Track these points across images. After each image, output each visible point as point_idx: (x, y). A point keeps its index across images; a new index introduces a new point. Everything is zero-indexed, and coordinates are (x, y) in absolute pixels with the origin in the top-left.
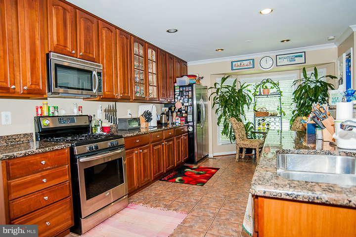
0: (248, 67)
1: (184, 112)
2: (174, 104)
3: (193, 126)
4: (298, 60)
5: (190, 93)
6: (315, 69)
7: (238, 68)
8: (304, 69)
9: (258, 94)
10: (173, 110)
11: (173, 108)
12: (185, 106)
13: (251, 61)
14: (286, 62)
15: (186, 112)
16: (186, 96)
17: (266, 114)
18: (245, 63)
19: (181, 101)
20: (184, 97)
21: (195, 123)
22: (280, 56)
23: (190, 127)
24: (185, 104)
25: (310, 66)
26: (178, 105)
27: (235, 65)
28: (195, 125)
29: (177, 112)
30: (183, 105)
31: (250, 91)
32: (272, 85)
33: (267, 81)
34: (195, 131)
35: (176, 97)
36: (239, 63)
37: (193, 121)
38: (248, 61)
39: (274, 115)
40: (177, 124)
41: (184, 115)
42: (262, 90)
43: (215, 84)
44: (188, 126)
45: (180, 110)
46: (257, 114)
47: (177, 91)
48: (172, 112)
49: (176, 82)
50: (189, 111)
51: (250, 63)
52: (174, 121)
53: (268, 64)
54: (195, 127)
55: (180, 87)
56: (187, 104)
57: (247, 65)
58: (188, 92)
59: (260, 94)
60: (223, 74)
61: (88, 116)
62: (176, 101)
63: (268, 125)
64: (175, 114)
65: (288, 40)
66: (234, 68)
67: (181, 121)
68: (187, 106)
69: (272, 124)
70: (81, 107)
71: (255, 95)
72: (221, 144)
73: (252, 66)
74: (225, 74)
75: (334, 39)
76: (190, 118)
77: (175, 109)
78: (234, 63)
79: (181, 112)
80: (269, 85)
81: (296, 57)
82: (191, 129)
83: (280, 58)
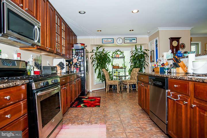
0: (111, 42)
1: (78, 65)
2: (72, 60)
3: (84, 73)
4: (134, 41)
5: (82, 53)
6: (141, 46)
7: (106, 42)
8: (136, 46)
9: (114, 57)
10: (71, 64)
11: (71, 62)
12: (79, 61)
13: (112, 39)
14: (128, 41)
15: (80, 65)
16: (80, 55)
17: (118, 67)
18: (109, 40)
19: (77, 58)
20: (79, 56)
21: (85, 71)
22: (126, 38)
23: (82, 74)
24: (79, 60)
25: (139, 45)
26: (75, 61)
27: (104, 41)
28: (85, 72)
29: (74, 65)
30: (78, 61)
31: (109, 55)
32: (120, 53)
33: (118, 50)
34: (85, 76)
35: (73, 55)
36: (106, 40)
37: (84, 70)
38: (111, 39)
39: (121, 68)
40: (75, 72)
41: (78, 67)
42: (116, 55)
43: (93, 50)
44: (81, 73)
45: (76, 64)
46: (114, 67)
47: (74, 52)
48: (71, 65)
49: (73, 47)
50: (81, 64)
51: (112, 40)
52: (72, 70)
53: (120, 42)
54: (85, 74)
55: (76, 50)
56: (80, 60)
57: (110, 41)
58: (81, 53)
59: (115, 57)
60: (97, 45)
61: (24, 61)
62: (73, 58)
63: (119, 73)
64: (73, 66)
65: (133, 30)
66: (103, 42)
67: (77, 70)
68: (81, 62)
69: (121, 72)
70: (20, 54)
71: (113, 57)
72: (96, 84)
73: (112, 42)
74: (99, 45)
75: (149, 33)
76: (82, 69)
77: (72, 63)
78: (103, 40)
79: (77, 65)
80: (119, 53)
81: (133, 39)
82: (83, 75)
83: (126, 39)
